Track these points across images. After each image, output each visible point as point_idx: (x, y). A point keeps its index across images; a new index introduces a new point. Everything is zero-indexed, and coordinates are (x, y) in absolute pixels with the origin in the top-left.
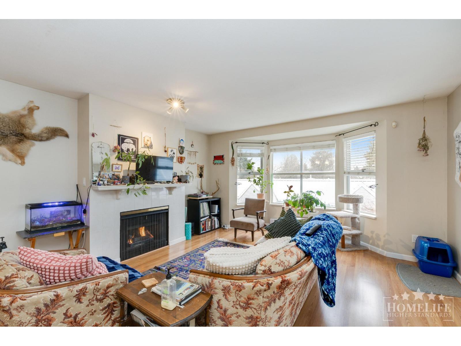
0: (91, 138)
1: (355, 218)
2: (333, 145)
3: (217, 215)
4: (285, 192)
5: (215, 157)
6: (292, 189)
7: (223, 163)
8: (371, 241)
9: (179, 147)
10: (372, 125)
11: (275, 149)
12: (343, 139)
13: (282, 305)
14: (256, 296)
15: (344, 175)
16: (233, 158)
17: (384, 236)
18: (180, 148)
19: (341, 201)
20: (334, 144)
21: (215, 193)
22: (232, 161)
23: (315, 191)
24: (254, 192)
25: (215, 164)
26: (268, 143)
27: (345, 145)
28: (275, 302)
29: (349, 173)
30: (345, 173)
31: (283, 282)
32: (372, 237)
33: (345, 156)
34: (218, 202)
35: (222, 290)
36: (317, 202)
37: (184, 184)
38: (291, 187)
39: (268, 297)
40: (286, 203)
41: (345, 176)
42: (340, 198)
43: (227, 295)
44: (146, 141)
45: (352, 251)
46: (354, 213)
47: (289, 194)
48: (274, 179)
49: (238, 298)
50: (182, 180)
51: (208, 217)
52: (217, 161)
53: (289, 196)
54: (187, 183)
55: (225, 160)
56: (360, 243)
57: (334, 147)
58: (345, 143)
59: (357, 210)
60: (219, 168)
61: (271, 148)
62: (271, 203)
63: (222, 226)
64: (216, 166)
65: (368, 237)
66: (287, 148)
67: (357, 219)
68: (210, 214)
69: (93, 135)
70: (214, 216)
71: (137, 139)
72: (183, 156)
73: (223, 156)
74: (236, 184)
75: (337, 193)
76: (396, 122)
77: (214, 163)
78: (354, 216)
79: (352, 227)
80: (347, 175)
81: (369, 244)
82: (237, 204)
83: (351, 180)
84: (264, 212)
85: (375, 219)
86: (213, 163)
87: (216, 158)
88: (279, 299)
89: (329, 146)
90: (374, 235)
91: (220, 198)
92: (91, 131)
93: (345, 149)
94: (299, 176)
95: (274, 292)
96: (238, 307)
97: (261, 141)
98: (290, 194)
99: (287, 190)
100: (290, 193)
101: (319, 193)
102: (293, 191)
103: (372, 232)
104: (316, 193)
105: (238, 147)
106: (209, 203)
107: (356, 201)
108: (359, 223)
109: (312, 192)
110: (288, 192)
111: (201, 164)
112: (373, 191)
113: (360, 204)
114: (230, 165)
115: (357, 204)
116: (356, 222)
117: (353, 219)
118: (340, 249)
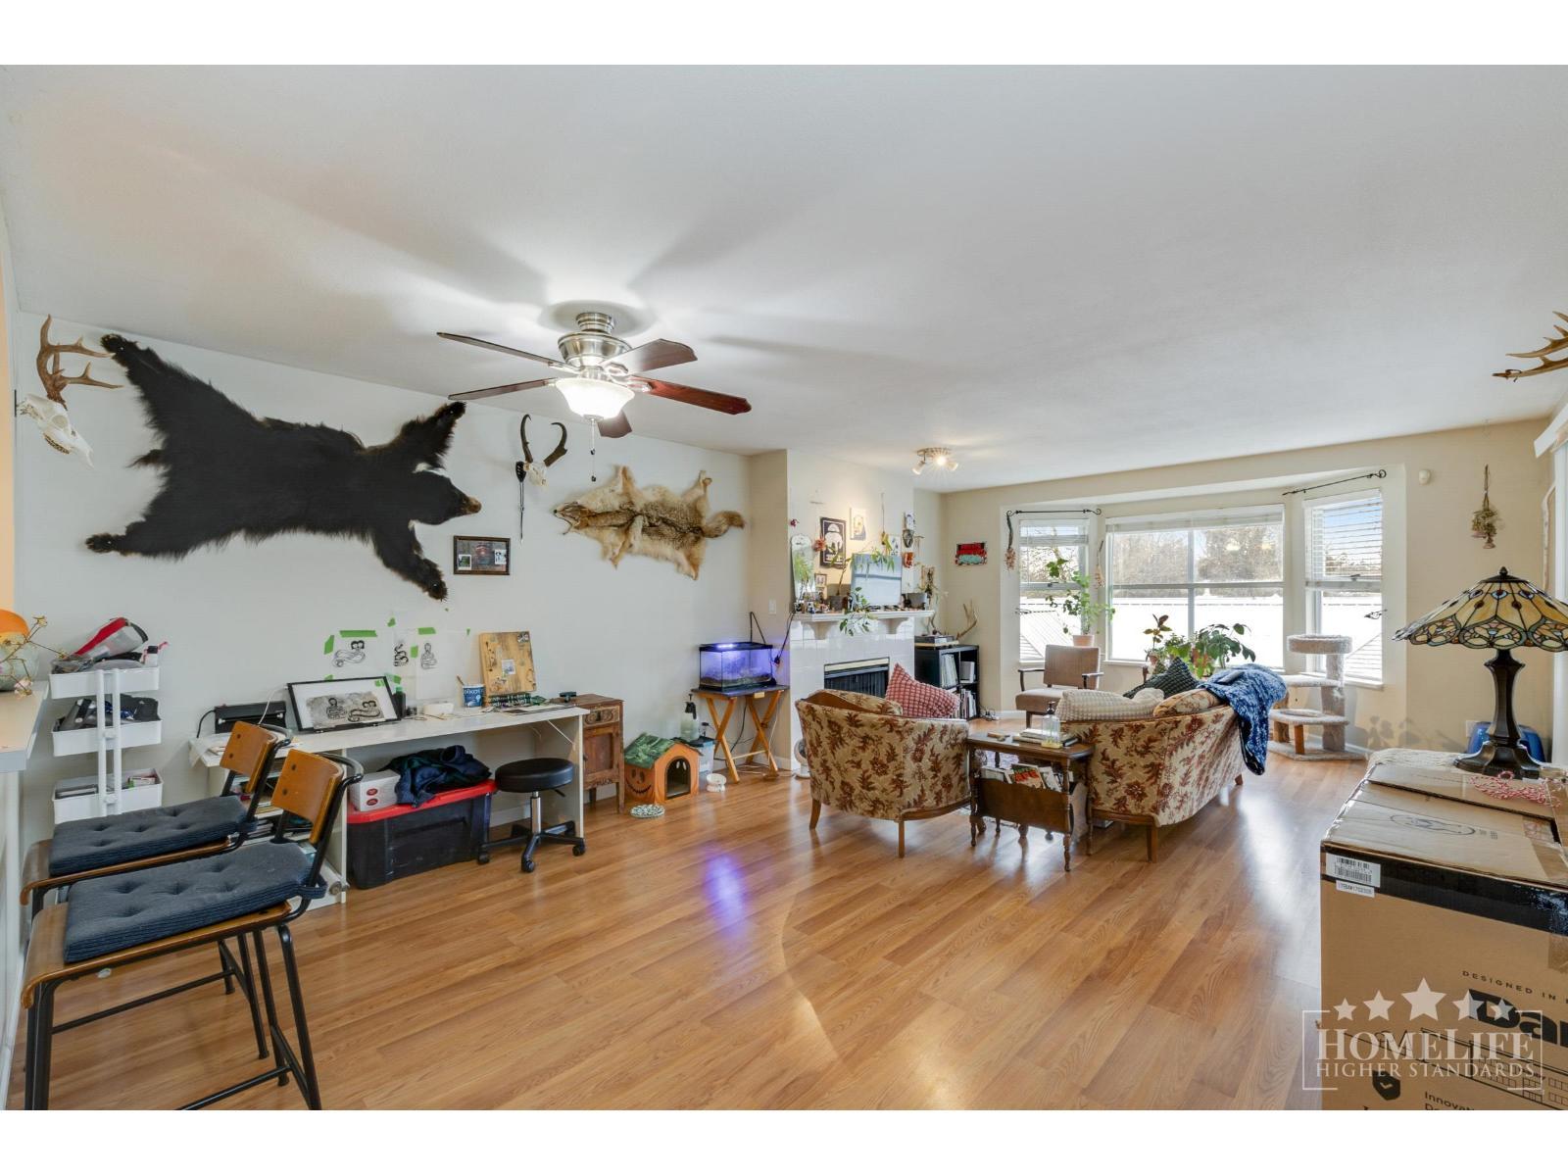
0: (791, 529)
1: (1333, 687)
2: (1276, 517)
3: (972, 685)
4: (1148, 632)
5: (959, 547)
6: (1166, 624)
7: (983, 562)
8: (1370, 741)
9: (904, 531)
10: (1371, 475)
11: (1117, 526)
12: (1304, 503)
13: (1190, 756)
14: (1159, 737)
15: (1307, 588)
16: (1010, 549)
17: (1401, 726)
18: (906, 534)
19: (1293, 650)
20: (1280, 514)
21: (962, 634)
22: (1008, 558)
23: (1230, 625)
24: (1066, 631)
25: (960, 564)
26: (1099, 512)
27: (1308, 517)
28: (1182, 748)
29: (1318, 584)
30: (1307, 583)
31: (1194, 720)
32: (1374, 730)
33: (1308, 543)
34: (972, 655)
35: (1111, 735)
36: (1236, 648)
37: (916, 611)
38: (1165, 618)
39: (1174, 739)
40: (1151, 657)
41: (1310, 592)
42: (1293, 642)
43: (1119, 740)
44: (856, 525)
45: (1322, 760)
46: (1329, 678)
47: (1158, 637)
48: (1115, 600)
49: (1134, 742)
50: (914, 604)
51: (955, 689)
52: (965, 558)
53: (1159, 641)
54: (924, 609)
55: (989, 555)
56: (1344, 745)
57: (1281, 520)
58: (1307, 511)
59: (1337, 669)
60: (972, 574)
61: (1108, 522)
62: (1107, 660)
63: (983, 713)
64: (964, 568)
65: (1364, 731)
66: (1151, 523)
67: (1335, 691)
68: (959, 683)
69: (793, 523)
70: (968, 687)
71: (844, 522)
72: (911, 550)
73: (982, 545)
74: (1018, 612)
75: (1286, 632)
76: (1429, 471)
77: (959, 562)
78: (1329, 684)
79: (1324, 709)
80: (1314, 589)
81: (1366, 747)
82: (1022, 662)
83: (1325, 600)
84: (1096, 676)
85: (1381, 688)
86: (956, 561)
87: (963, 549)
88: (1187, 745)
89: (1266, 518)
90: (1379, 728)
91: (978, 647)
92: (790, 518)
93: (1308, 527)
94: (1186, 591)
95: (1182, 733)
96: (1134, 753)
97: (1082, 506)
98: (1161, 636)
99: (1154, 626)
100: (1162, 633)
101: (1239, 628)
102: (1168, 629)
103: (1374, 720)
104: (1232, 629)
105: (1022, 523)
106: (956, 655)
107: (1334, 648)
108: (1343, 700)
109: (1222, 626)
110: (1156, 632)
111: (928, 566)
112: (1376, 625)
113: (1346, 655)
114: (1003, 566)
115: (1337, 656)
116: (1332, 697)
117: (1327, 690)
118: (1291, 756)
